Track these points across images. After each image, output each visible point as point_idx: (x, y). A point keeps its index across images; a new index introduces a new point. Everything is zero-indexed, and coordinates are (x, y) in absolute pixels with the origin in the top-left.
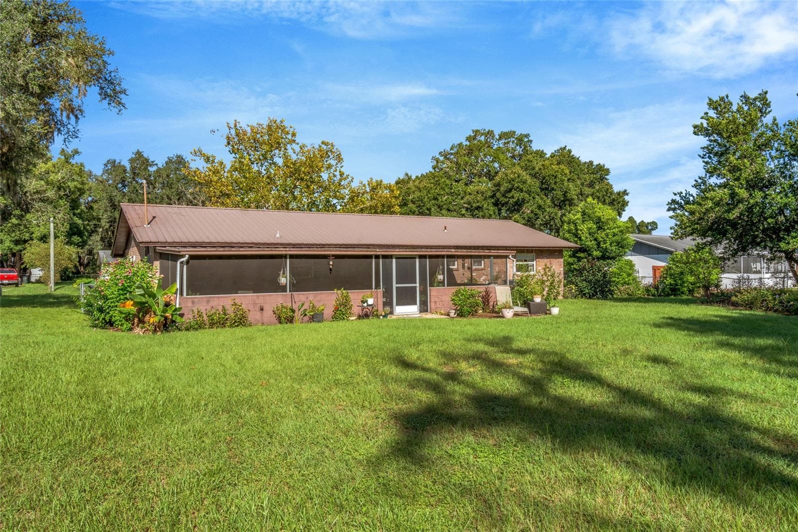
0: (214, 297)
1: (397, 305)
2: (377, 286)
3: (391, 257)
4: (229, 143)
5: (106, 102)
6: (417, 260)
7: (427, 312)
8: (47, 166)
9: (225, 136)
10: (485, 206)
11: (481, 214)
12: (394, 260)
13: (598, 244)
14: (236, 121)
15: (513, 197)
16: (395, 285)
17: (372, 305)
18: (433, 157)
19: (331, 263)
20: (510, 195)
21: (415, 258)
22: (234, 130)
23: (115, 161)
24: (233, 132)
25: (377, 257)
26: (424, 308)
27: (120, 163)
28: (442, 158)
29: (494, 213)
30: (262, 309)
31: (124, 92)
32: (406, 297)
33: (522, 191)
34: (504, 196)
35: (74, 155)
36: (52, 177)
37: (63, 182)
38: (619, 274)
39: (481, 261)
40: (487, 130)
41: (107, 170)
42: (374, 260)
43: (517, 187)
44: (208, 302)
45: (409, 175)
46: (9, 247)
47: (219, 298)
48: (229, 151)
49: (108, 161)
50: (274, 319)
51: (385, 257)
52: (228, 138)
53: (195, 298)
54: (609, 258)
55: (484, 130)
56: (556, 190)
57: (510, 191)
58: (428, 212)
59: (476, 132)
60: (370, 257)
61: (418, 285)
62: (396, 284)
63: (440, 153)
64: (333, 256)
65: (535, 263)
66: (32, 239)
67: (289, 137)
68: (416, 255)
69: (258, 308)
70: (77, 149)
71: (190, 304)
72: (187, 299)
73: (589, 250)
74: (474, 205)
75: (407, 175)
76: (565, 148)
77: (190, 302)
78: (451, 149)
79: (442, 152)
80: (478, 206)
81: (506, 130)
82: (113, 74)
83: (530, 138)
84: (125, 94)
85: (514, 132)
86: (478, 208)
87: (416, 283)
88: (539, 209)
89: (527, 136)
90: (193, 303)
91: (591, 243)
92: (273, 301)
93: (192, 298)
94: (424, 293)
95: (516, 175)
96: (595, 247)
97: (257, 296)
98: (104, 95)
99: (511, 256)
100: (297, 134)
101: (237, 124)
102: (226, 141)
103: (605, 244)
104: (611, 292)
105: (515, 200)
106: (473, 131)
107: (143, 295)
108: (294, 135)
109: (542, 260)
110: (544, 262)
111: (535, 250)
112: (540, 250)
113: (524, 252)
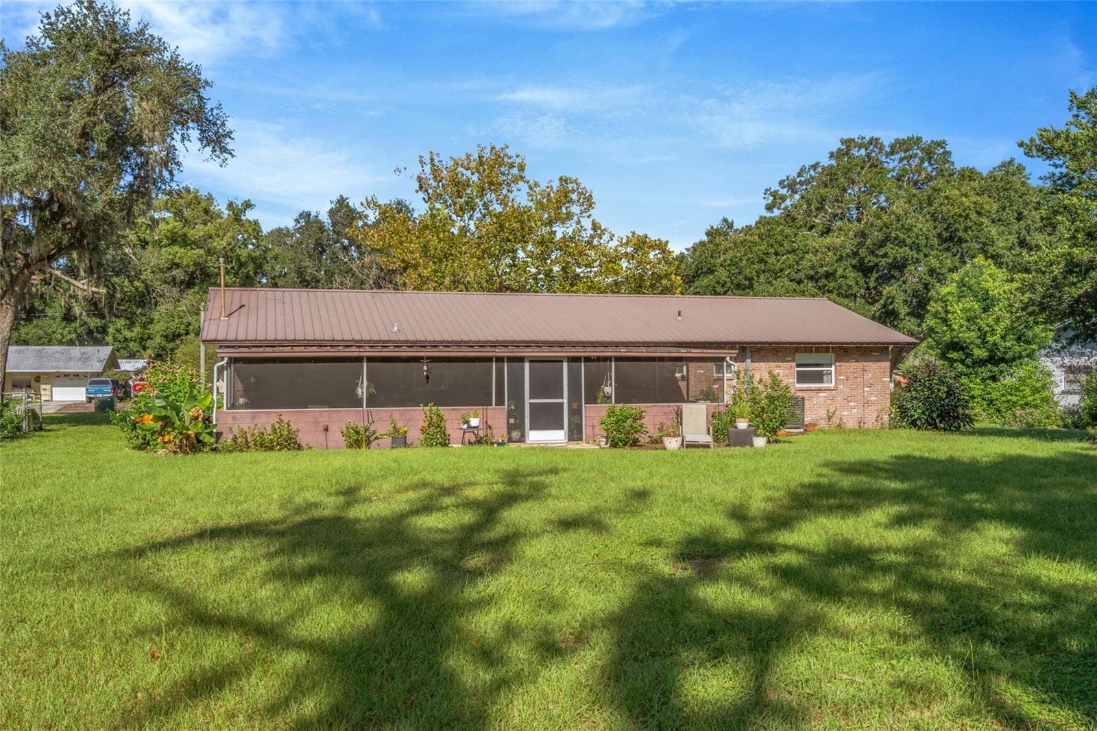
0: (262, 412)
1: (531, 429)
2: (500, 402)
3: (521, 360)
4: (421, 187)
5: (209, 149)
6: (565, 365)
7: (581, 440)
8: (207, 228)
9: (416, 178)
10: (840, 271)
11: (832, 284)
12: (527, 365)
13: (983, 337)
14: (431, 153)
15: (885, 255)
16: (528, 401)
17: (476, 427)
18: (766, 190)
19: (425, 368)
20: (881, 252)
21: (562, 361)
22: (429, 166)
23: (310, 214)
24: (428, 169)
25: (500, 360)
26: (575, 433)
27: (317, 217)
28: (784, 191)
29: (857, 284)
30: (326, 430)
31: (228, 134)
32: (547, 418)
33: (902, 243)
34: (872, 252)
35: (245, 210)
36: (215, 244)
37: (231, 249)
38: (1017, 389)
39: (682, 367)
40: (868, 138)
41: (300, 228)
42: (494, 364)
43: (895, 239)
44: (254, 418)
45: (730, 221)
46: (160, 344)
47: (268, 413)
48: (424, 199)
49: (301, 215)
50: (342, 441)
51: (511, 360)
52: (419, 179)
53: (236, 413)
54: (1003, 360)
55: (863, 138)
56: (967, 241)
57: (882, 244)
58: (747, 283)
59: (848, 143)
60: (489, 359)
61: (565, 401)
62: (530, 398)
63: (781, 183)
64: (428, 358)
65: (833, 369)
66: (187, 333)
67: (515, 171)
68: (564, 357)
69: (320, 428)
70: (249, 200)
71: (230, 420)
72: (227, 413)
73: (967, 347)
74: (822, 271)
75: (725, 220)
76: (1011, 162)
77: (231, 418)
78: (799, 175)
79: (784, 181)
80: (827, 272)
81: (903, 136)
82: (215, 112)
83: (948, 149)
84: (230, 137)
85: (919, 139)
86: (828, 276)
87: (563, 398)
88: (931, 275)
89: (941, 144)
90: (234, 419)
91: (970, 336)
92: (343, 418)
93: (232, 413)
94: (576, 412)
95: (893, 217)
96: (978, 341)
97: (319, 411)
98: (206, 140)
99: (728, 358)
100: (527, 168)
101: (434, 157)
102: (417, 186)
103: (993, 335)
104: (970, 420)
105: (890, 261)
106: (843, 142)
107: (165, 408)
108: (522, 168)
109: (848, 364)
110: (851, 367)
111: (833, 347)
112: (844, 349)
113: (812, 352)
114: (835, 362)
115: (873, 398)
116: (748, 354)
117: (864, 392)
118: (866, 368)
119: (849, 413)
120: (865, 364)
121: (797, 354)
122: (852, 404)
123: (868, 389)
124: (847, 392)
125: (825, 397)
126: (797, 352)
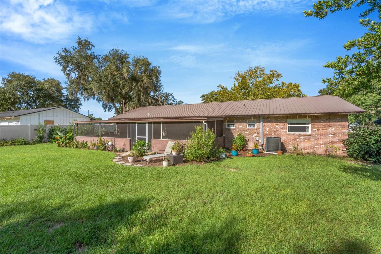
2: (129, 136)
6: (147, 125)
12: (136, 125)
42: (128, 125)
51: (132, 123)
60: (126, 123)
62: (137, 136)
65: (310, 126)
87: (146, 136)
94: (150, 141)
109: (319, 123)
110: (321, 125)
111: (309, 115)
112: (316, 116)
113: (296, 118)
114: (311, 122)
115: (335, 140)
116: (261, 120)
117: (329, 137)
118: (331, 125)
119: (319, 147)
120: (330, 123)
121: (288, 119)
122: (321, 142)
123: (332, 135)
124: (318, 136)
125: (303, 138)
126: (288, 118)
